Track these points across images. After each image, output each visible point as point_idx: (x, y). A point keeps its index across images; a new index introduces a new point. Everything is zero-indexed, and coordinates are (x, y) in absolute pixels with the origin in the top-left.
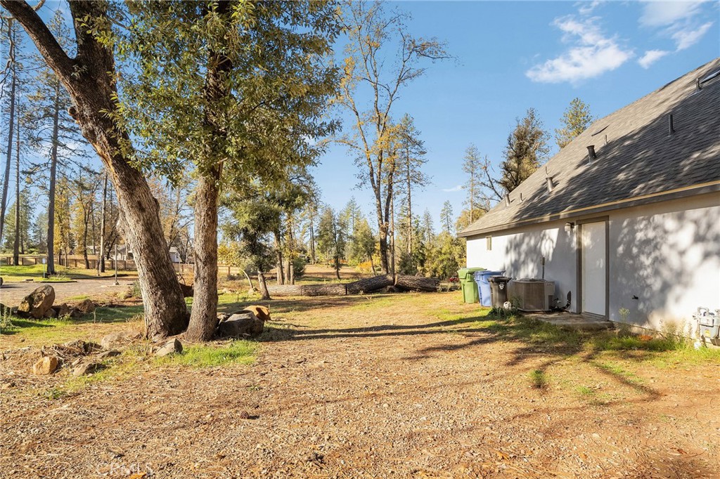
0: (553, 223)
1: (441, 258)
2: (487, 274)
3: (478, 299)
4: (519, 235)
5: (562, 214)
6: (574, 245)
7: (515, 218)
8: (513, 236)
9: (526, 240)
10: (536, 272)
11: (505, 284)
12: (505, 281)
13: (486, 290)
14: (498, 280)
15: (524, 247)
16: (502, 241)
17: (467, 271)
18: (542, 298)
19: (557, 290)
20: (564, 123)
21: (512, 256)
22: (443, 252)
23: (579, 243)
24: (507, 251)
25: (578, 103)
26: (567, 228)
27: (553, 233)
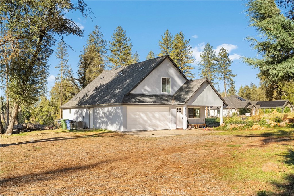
0: (85, 107)
1: (42, 115)
2: (69, 120)
3: (67, 128)
4: (78, 110)
5: (86, 106)
6: (89, 113)
7: (77, 105)
8: (76, 110)
9: (79, 111)
10: (81, 119)
11: (74, 123)
12: (74, 122)
13: (69, 125)
14: (72, 122)
15: (79, 113)
16: (73, 111)
17: (63, 120)
18: (82, 125)
19: (86, 124)
20: (113, 39)
21: (76, 115)
22: (43, 110)
23: (90, 113)
24: (75, 114)
25: (120, 29)
26: (87, 109)
27: (85, 110)
